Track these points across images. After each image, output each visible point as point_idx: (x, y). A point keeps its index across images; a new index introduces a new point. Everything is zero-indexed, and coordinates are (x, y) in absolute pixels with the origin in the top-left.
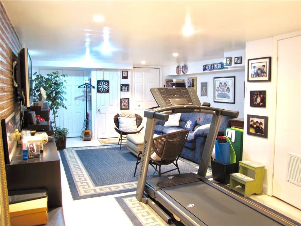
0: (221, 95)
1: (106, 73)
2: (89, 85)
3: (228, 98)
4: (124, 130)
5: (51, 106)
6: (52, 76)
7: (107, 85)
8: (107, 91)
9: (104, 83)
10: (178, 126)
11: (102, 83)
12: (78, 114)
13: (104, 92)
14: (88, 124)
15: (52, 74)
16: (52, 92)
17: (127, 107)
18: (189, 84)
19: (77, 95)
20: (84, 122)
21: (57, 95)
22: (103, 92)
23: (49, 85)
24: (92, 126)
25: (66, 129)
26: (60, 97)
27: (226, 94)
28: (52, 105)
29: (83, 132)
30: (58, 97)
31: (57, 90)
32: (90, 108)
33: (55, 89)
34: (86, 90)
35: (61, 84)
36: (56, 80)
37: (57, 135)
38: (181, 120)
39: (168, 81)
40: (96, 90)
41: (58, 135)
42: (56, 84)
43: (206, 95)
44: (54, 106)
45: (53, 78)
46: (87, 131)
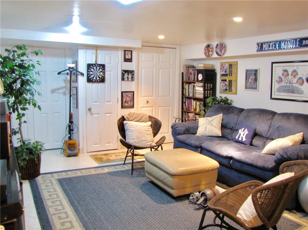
0: (287, 89)
1: (101, 53)
2: (75, 70)
3: (300, 94)
4: (135, 142)
5: (14, 106)
6: (16, 54)
7: (101, 72)
8: (102, 80)
9: (98, 68)
10: (221, 135)
11: (95, 68)
12: (56, 114)
13: (97, 82)
14: (72, 130)
15: (16, 49)
16: (15, 81)
17: (130, 104)
18: (223, 71)
19: (56, 86)
20: (67, 128)
21: (24, 86)
22: (95, 82)
23: (10, 68)
24: (79, 133)
25: (40, 142)
26: (29, 91)
27: (296, 87)
28: (15, 103)
29: (66, 142)
30: (26, 90)
31: (23, 78)
32: (76, 106)
33: (20, 76)
34: (69, 78)
35: (32, 68)
36: (22, 61)
37: (25, 154)
38: (223, 127)
39: (189, 67)
40: (85, 78)
41: (27, 154)
42: (23, 67)
43: (255, 88)
44: (18, 105)
45: (16, 56)
46: (71, 142)
